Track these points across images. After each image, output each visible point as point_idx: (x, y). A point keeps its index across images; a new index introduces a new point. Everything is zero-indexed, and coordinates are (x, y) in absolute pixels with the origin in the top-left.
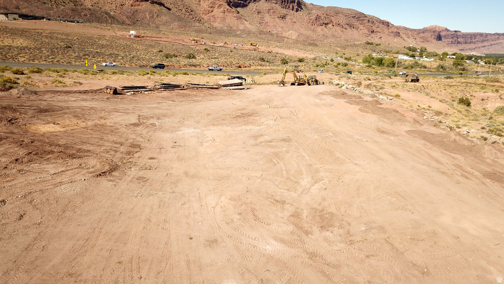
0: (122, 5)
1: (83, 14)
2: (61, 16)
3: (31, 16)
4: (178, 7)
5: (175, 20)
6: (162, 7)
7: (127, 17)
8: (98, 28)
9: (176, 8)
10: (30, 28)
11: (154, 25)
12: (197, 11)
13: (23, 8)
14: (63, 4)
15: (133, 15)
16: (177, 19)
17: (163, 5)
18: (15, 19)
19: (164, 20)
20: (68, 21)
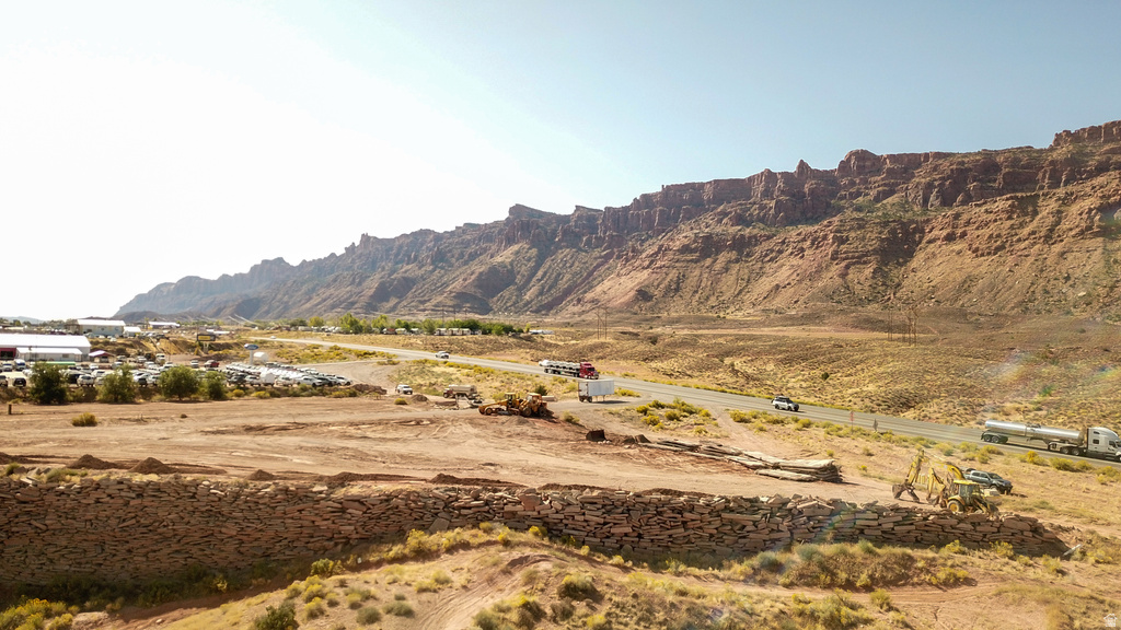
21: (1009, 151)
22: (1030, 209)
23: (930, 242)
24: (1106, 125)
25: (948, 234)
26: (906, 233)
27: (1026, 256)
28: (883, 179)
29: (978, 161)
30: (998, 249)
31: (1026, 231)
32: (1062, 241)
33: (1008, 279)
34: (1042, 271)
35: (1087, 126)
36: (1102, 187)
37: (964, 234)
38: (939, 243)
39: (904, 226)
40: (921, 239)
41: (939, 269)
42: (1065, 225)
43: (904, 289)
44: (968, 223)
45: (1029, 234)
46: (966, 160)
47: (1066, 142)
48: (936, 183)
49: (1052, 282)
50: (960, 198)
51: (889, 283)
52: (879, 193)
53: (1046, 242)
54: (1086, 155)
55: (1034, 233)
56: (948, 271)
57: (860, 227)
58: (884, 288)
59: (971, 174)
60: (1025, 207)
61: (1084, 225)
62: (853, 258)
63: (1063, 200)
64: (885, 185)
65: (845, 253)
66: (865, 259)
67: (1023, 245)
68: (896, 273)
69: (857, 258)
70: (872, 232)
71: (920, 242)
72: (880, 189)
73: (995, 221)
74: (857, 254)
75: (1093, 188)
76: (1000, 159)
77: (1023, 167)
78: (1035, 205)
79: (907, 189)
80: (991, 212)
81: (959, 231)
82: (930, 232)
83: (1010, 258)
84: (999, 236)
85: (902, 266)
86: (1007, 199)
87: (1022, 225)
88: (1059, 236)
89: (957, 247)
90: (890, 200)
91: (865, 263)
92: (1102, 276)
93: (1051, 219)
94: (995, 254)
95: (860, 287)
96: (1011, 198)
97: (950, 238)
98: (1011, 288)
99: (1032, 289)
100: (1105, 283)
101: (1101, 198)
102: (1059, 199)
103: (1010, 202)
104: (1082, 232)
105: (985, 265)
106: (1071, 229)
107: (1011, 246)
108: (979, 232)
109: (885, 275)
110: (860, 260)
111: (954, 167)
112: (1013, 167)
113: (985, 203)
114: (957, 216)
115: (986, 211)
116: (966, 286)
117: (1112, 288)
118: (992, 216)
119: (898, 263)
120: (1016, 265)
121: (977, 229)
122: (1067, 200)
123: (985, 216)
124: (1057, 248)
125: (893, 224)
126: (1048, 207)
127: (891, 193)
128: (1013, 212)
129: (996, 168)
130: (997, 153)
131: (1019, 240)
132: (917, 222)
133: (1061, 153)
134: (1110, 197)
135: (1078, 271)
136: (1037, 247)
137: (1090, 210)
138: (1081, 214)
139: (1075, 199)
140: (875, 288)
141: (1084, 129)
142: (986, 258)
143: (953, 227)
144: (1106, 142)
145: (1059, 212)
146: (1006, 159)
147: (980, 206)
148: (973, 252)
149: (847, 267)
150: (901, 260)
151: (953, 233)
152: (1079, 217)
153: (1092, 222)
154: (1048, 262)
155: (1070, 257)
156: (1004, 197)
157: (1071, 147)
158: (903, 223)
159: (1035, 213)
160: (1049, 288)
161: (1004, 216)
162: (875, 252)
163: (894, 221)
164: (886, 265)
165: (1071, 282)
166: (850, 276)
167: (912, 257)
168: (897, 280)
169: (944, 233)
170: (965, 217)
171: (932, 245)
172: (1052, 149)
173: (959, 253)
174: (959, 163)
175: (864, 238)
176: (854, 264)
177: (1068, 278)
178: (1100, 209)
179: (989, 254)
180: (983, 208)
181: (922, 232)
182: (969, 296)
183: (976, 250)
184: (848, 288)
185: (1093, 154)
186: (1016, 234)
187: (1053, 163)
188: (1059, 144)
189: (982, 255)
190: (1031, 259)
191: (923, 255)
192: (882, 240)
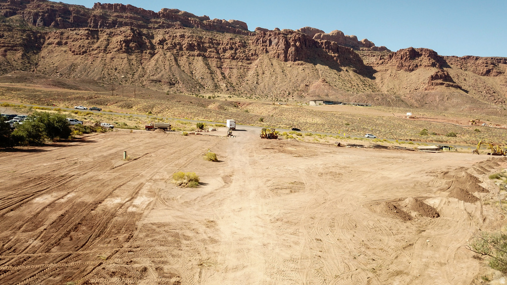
0: (416, 89)
1: (375, 98)
2: (357, 101)
3: (332, 102)
4: (477, 89)
5: (467, 102)
6: (459, 90)
7: (416, 101)
8: (380, 110)
9: (475, 90)
10: (328, 110)
11: (443, 108)
12: (501, 92)
13: (331, 95)
14: (363, 90)
15: (422, 98)
16: (470, 102)
17: (460, 88)
18: (320, 104)
19: (454, 103)
20: (359, 105)
21: (75, 6)
22: (96, 36)
23: (49, 44)
24: (115, 4)
25: (58, 42)
26: (36, 37)
27: (97, 57)
28: (8, 5)
29: (60, 7)
30: (85, 52)
31: (95, 46)
32: (111, 53)
33: (91, 67)
34: (105, 65)
35: (108, 3)
36: (124, 32)
37: (66, 43)
38: (54, 45)
39: (35, 33)
40: (44, 42)
41: (57, 59)
42: (111, 46)
43: (41, 66)
44: (68, 38)
45: (97, 48)
46: (55, 5)
47: (99, 8)
48: (40, 14)
49: (110, 70)
50: (53, 24)
51: (31, 63)
52: (7, 12)
53: (104, 52)
54: (108, 15)
55: (99, 47)
56: (62, 60)
57: (10, 30)
58: (29, 65)
59: (58, 13)
60: (93, 35)
61: (119, 47)
62: (8, 46)
63: (109, 35)
64: (10, 8)
65: (3, 43)
66: (15, 48)
67: (95, 52)
68: (35, 58)
69: (11, 47)
70: (17, 34)
71: (43, 44)
72: (8, 10)
73: (81, 39)
74: (10, 45)
75: (121, 32)
76: (71, 9)
77: (82, 15)
78: (97, 35)
79: (23, 13)
80: (79, 35)
81: (64, 41)
82: (48, 39)
83: (90, 58)
84: (83, 46)
85: (36, 54)
86: (86, 30)
87: (93, 43)
88: (109, 50)
89: (64, 48)
90: (13, 17)
91: (15, 50)
92: (129, 70)
93: (105, 43)
94: (83, 55)
95: (16, 63)
96: (87, 30)
97: (59, 44)
98: (93, 71)
99: (103, 73)
100: (130, 73)
101: (125, 36)
102: (107, 34)
103: (87, 31)
104: (118, 50)
105: (79, 59)
106: (114, 48)
107: (89, 52)
108: (74, 43)
109: (28, 58)
110: (13, 48)
111: (49, 7)
112: (77, 14)
113: (75, 30)
114: (62, 34)
115: (76, 34)
116: (72, 68)
117: (133, 75)
118: (79, 37)
119: (34, 53)
120: (94, 61)
121: (73, 41)
122: (111, 35)
123: (76, 36)
124: (109, 56)
125: (28, 32)
126: (103, 37)
127: (14, 14)
128: (89, 36)
129: (69, 13)
130: (69, 5)
131: (93, 50)
132: (41, 33)
133: (98, 12)
134: (127, 37)
135: (119, 66)
136: (101, 54)
137: (121, 41)
138: (117, 42)
139: (114, 35)
140: (24, 64)
141: (106, 4)
142: (79, 56)
143: (61, 39)
144: (114, 11)
145: (108, 40)
146: (74, 10)
147: (73, 30)
148: (73, 52)
149: (5, 51)
150: (35, 51)
151: (61, 42)
152: (117, 44)
153: (122, 46)
154: (107, 61)
155: (115, 60)
156: (84, 28)
157: (101, 11)
158: (33, 32)
159: (98, 39)
160: (110, 73)
161: (85, 37)
162: (21, 45)
163: (28, 30)
164: (28, 53)
165: (117, 71)
166: (8, 56)
167: (40, 50)
168: (35, 62)
169: (57, 41)
170: (66, 35)
171: (50, 46)
172: (93, 9)
173: (65, 52)
174: (51, 6)
175: (13, 37)
176: (9, 50)
177: (116, 69)
178: (124, 41)
179: (80, 54)
180: (75, 32)
181: (44, 38)
182: (76, 73)
183: (74, 52)
184: (8, 62)
185: (110, 16)
186: (91, 47)
187: (94, 16)
188: (96, 8)
189: (77, 54)
190: (100, 59)
191: (46, 50)
192: (24, 39)
